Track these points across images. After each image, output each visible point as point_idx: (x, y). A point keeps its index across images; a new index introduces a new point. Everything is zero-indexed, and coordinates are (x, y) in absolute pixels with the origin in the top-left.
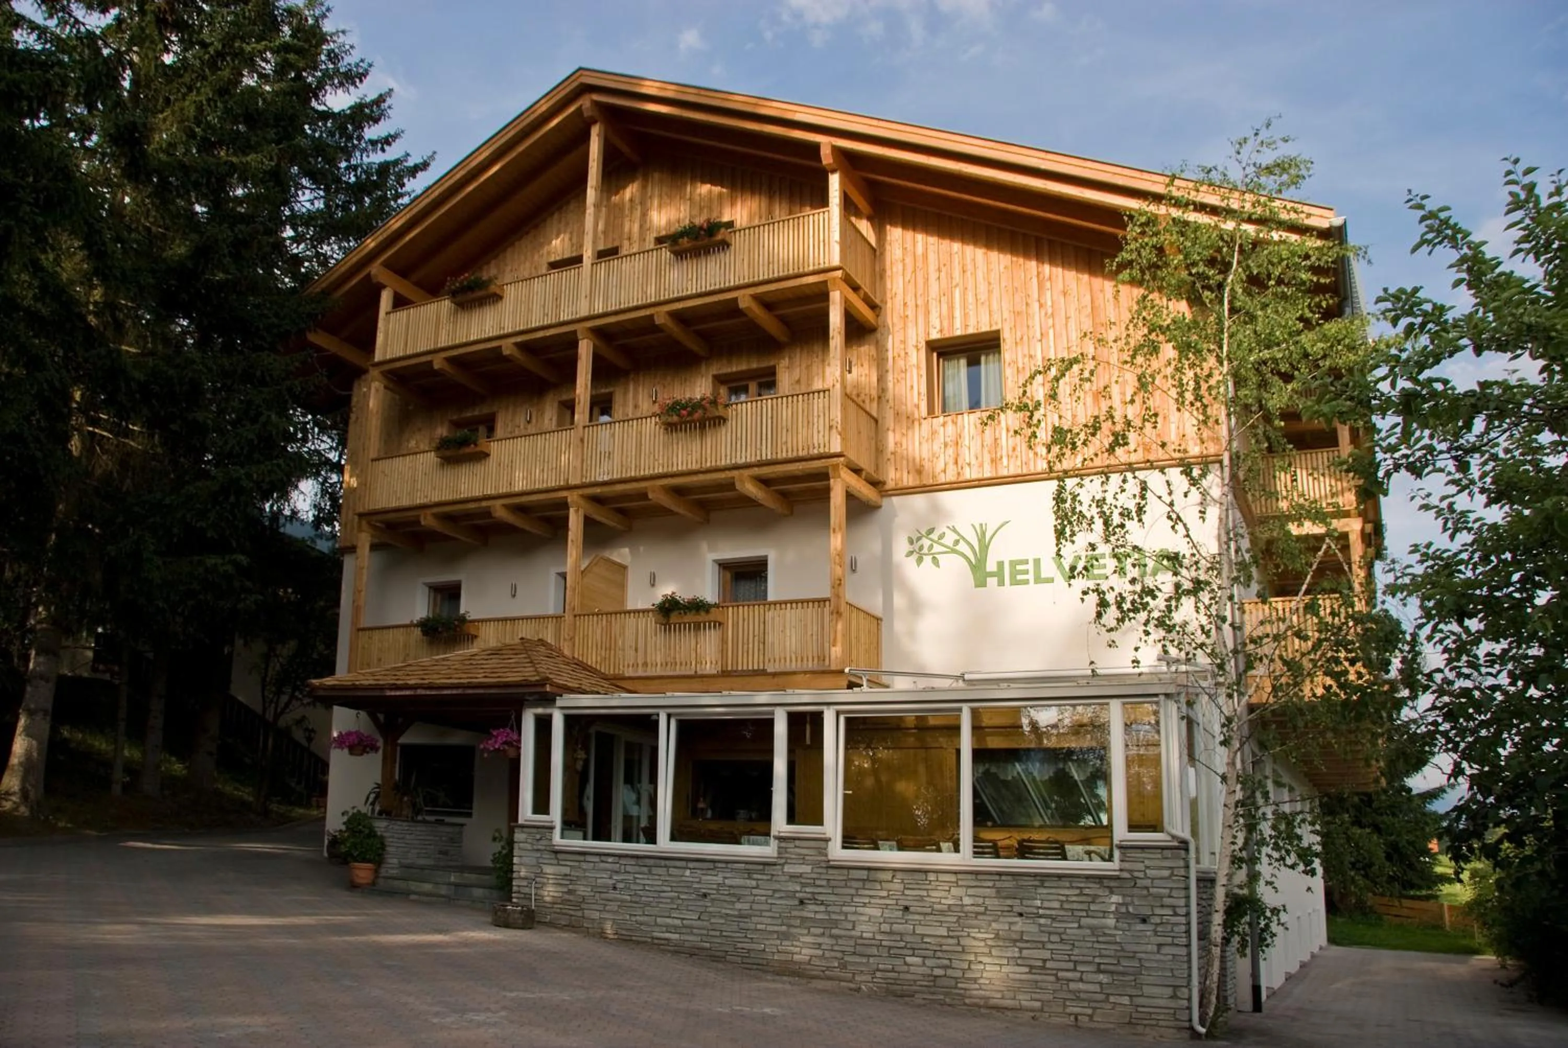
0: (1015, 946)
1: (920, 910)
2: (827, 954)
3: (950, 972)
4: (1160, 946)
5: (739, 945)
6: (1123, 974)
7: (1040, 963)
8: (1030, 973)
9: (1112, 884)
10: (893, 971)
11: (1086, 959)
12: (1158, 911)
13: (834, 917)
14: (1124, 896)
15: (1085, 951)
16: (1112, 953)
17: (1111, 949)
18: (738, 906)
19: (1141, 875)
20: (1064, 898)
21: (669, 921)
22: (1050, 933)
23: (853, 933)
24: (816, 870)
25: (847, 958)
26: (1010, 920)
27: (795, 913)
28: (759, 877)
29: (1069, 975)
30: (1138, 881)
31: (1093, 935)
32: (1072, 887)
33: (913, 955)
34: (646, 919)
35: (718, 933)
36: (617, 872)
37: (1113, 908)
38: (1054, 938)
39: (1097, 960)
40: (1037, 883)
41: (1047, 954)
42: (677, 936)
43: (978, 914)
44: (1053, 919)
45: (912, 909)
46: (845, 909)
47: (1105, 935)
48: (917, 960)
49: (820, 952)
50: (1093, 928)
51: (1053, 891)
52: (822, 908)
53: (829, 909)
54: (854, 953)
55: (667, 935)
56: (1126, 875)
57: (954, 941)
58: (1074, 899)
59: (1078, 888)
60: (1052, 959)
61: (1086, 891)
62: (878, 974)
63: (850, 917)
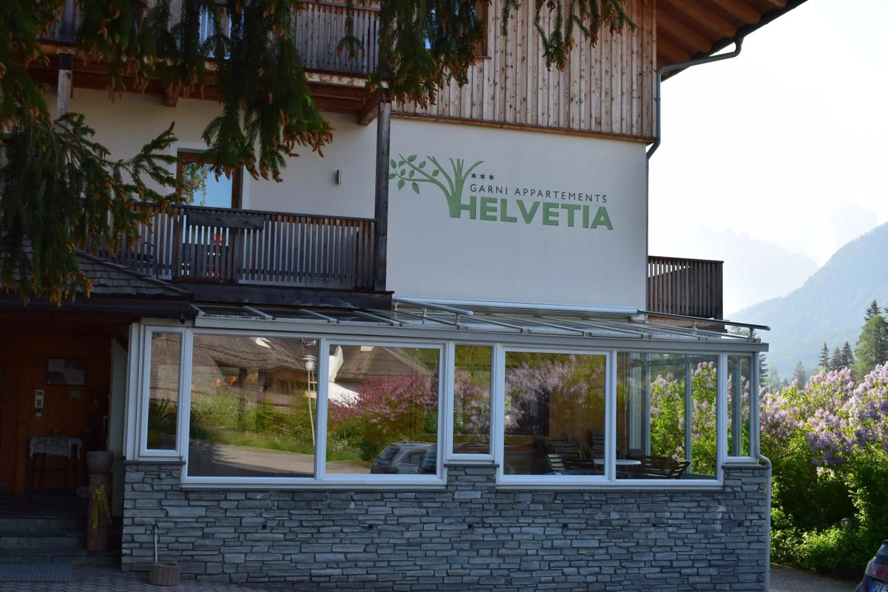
0: (651, 551)
1: (576, 526)
2: (495, 573)
3: (600, 578)
4: (749, 543)
5: (408, 573)
6: (725, 566)
7: (668, 564)
8: (661, 572)
9: (720, 497)
10: (553, 581)
11: (701, 557)
12: (750, 517)
13: (501, 538)
14: (727, 506)
15: (700, 551)
16: (719, 551)
17: (717, 548)
18: (407, 535)
19: (739, 489)
20: (686, 510)
21: (331, 556)
22: (676, 539)
23: (519, 551)
24: (485, 496)
25: (512, 575)
26: (647, 530)
27: (464, 537)
28: (429, 505)
29: (689, 571)
30: (737, 494)
31: (706, 537)
32: (692, 501)
33: (570, 566)
34: (303, 557)
35: (385, 564)
36: (267, 509)
37: (720, 516)
38: (679, 542)
39: (709, 558)
40: (667, 499)
41: (674, 556)
42: (338, 572)
43: (622, 526)
44: (679, 527)
45: (570, 526)
46: (512, 530)
47: (714, 537)
48: (573, 570)
49: (488, 572)
50: (705, 533)
51: (679, 504)
52: (490, 531)
53: (497, 531)
54: (519, 570)
55: (328, 571)
56: (729, 490)
57: (604, 551)
58: (694, 510)
59: (695, 501)
60: (677, 559)
61: (702, 504)
62: (540, 586)
63: (516, 537)
